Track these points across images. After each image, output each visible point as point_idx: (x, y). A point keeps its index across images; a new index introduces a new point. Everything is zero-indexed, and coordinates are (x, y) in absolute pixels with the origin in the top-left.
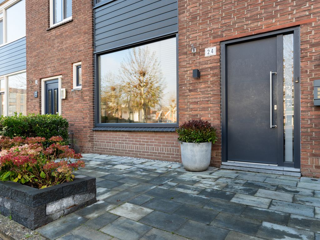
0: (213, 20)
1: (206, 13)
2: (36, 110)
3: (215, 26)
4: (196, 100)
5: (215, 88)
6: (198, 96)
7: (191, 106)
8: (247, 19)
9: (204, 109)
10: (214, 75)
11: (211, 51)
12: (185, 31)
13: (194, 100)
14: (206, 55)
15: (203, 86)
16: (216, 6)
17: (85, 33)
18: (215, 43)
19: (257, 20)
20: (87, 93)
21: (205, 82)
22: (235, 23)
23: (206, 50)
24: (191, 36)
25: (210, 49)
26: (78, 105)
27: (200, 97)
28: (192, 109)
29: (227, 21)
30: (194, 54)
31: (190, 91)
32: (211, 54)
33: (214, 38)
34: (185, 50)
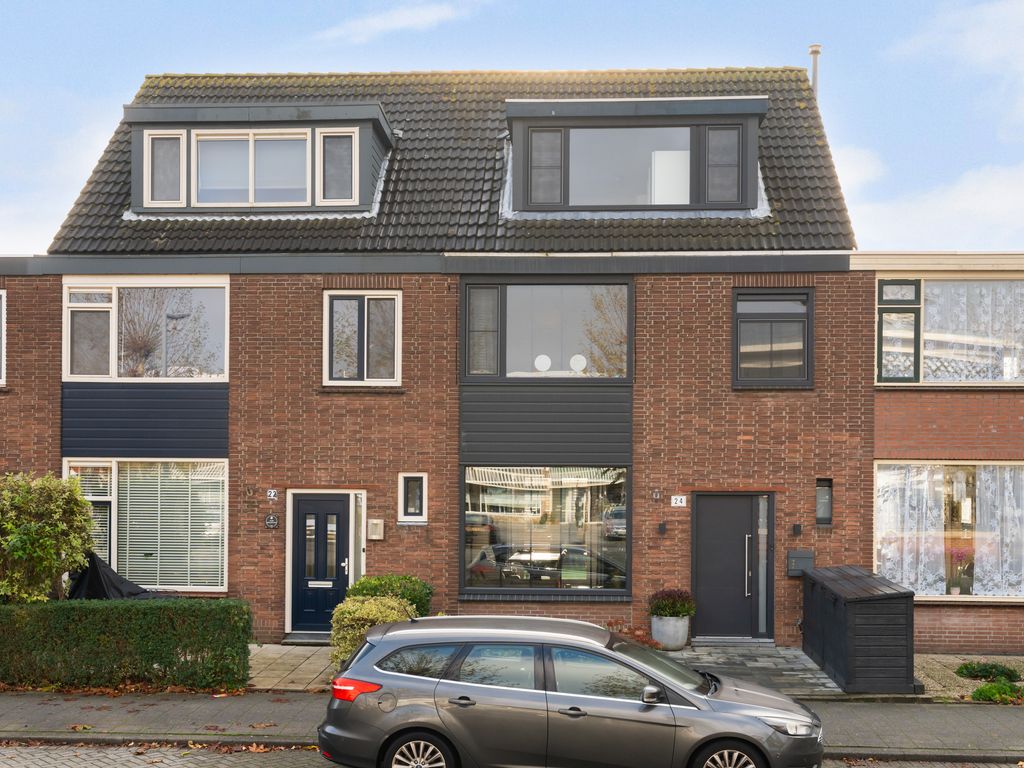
0: (683, 463)
1: (673, 451)
2: (271, 556)
3: (685, 471)
4: (658, 560)
5: (683, 547)
6: (662, 556)
7: (651, 568)
8: (724, 472)
9: (669, 572)
10: (683, 531)
11: (679, 501)
12: (643, 467)
13: (655, 560)
14: (673, 504)
15: (668, 543)
16: (686, 447)
17: (439, 424)
18: (684, 492)
19: (737, 476)
20: (444, 533)
21: (673, 539)
22: (709, 473)
23: (673, 498)
24: (652, 476)
25: (679, 498)
26: (416, 553)
27: (664, 557)
28: (652, 572)
29: (701, 469)
30: (656, 501)
31: (650, 548)
32: (679, 504)
33: (684, 485)
34: (643, 493)
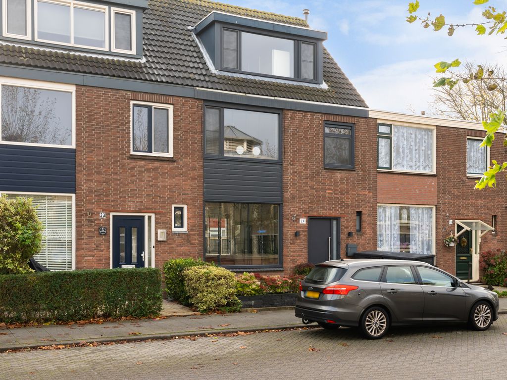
0: (304, 202)
1: (300, 197)
3: (305, 207)
4: (295, 250)
5: (305, 243)
6: (296, 248)
7: (292, 254)
8: (321, 207)
9: (299, 256)
10: (305, 236)
11: (303, 221)
12: (288, 204)
13: (293, 250)
14: (300, 223)
15: (298, 241)
16: (305, 195)
17: (194, 179)
18: (305, 217)
19: (325, 210)
20: (196, 237)
21: (300, 239)
22: (315, 208)
23: (300, 219)
24: (292, 209)
25: (303, 219)
26: (183, 248)
27: (297, 248)
28: (292, 256)
29: (311, 206)
30: (293, 221)
31: (291, 244)
32: (303, 223)
33: (305, 213)
34: (288, 217)
